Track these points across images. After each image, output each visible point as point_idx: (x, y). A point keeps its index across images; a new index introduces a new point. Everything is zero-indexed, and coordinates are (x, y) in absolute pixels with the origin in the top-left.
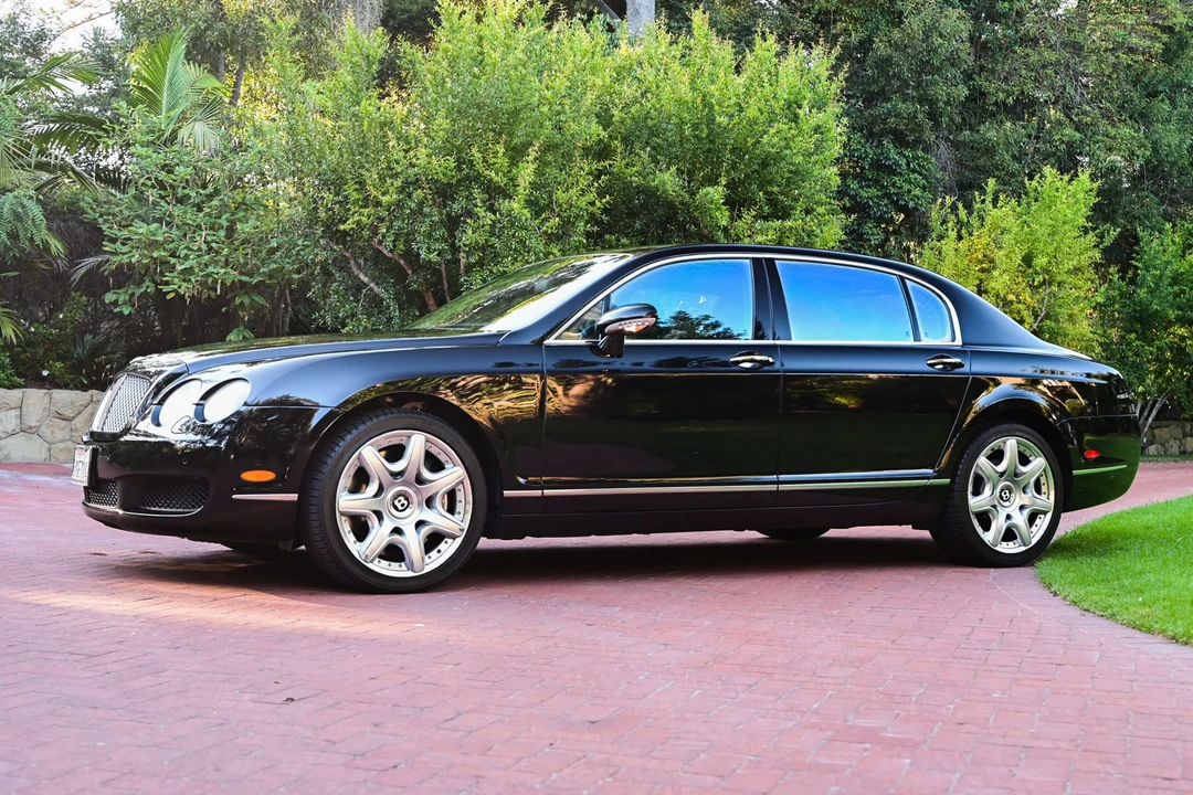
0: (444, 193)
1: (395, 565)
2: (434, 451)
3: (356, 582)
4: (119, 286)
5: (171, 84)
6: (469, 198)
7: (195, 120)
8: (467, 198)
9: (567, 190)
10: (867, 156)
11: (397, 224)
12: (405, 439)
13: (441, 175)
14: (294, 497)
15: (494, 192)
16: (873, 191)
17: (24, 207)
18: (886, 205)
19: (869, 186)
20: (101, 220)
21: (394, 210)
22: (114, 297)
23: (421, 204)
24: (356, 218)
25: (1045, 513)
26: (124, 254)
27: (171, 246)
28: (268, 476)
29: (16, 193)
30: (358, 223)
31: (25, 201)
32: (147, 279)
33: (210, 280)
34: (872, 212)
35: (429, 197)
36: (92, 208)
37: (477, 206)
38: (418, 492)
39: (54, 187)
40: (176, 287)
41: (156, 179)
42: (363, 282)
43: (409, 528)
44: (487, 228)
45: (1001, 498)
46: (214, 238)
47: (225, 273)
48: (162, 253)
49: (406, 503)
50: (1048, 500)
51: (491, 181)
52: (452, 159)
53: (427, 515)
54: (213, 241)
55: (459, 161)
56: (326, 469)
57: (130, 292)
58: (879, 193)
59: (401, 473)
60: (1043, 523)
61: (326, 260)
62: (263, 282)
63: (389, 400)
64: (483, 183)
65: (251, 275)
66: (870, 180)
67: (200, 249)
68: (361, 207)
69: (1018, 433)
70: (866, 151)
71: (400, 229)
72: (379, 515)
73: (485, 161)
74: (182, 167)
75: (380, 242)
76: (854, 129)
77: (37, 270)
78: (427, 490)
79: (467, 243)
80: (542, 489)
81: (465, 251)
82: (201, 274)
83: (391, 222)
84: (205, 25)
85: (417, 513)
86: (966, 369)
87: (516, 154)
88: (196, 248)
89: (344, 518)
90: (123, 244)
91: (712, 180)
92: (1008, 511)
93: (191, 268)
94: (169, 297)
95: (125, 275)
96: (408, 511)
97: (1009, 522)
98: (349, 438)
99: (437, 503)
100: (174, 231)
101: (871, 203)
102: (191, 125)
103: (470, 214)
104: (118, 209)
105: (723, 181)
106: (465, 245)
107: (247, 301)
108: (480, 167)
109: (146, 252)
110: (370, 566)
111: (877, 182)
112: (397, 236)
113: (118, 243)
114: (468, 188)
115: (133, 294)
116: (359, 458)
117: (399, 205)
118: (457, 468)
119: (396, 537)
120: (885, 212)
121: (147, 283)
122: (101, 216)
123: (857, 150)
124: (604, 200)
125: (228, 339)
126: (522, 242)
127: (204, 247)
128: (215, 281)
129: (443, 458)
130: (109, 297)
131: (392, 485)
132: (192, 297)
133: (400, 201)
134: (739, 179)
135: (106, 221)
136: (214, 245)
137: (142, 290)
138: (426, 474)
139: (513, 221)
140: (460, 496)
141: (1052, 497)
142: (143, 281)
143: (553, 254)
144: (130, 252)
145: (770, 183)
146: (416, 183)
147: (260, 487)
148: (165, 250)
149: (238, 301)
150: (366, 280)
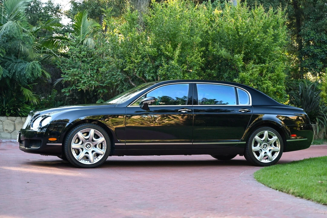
0: (153, 59)
1: (86, 161)
2: (97, 133)
3: (76, 165)
4: (66, 87)
5: (83, 26)
6: (161, 60)
7: (89, 37)
8: (160, 60)
9: (191, 57)
10: (316, 38)
11: (140, 69)
12: (89, 130)
13: (153, 54)
14: (61, 144)
15: (169, 58)
16: (319, 50)
17: (35, 66)
18: (323, 54)
19: (318, 48)
20: (61, 68)
21: (139, 64)
22: (64, 91)
23: (147, 62)
24: (129, 67)
25: (277, 152)
26: (67, 78)
27: (80, 75)
28: (55, 139)
29: (33, 62)
30: (129, 68)
31: (35, 64)
32: (74, 85)
33: (91, 85)
34: (319, 57)
35: (149, 60)
36: (59, 64)
37: (163, 63)
38: (92, 143)
39: (50, 58)
40: (81, 87)
41: (76, 56)
42: (133, 85)
43: (90, 152)
44: (166, 69)
45: (264, 147)
46: (92, 73)
47: (95, 83)
48: (77, 78)
49: (90, 146)
50: (278, 148)
51: (167, 55)
52: (155, 49)
53: (94, 149)
54: (92, 74)
55: (158, 49)
56: (69, 138)
57: (69, 89)
58: (321, 51)
59: (88, 139)
60: (277, 155)
61: (121, 79)
62: (106, 85)
63: (87, 121)
64: (165, 56)
65: (103, 83)
66: (318, 46)
67: (88, 76)
68: (130, 63)
69: (268, 130)
70: (315, 37)
71: (141, 70)
72: (82, 149)
73: (166, 49)
74: (84, 52)
75: (135, 74)
76: (312, 29)
77: (44, 82)
78: (95, 143)
79: (160, 74)
80: (125, 143)
81: (159, 76)
82: (88, 83)
83: (138, 68)
84: (95, 7)
85: (92, 149)
86: (251, 112)
87: (175, 47)
88: (87, 76)
89: (73, 150)
90: (67, 75)
91: (239, 52)
92: (265, 151)
93: (85, 82)
94: (79, 90)
95: (67, 84)
96: (90, 148)
97: (266, 154)
98: (74, 130)
99: (97, 146)
100: (81, 71)
101: (318, 54)
102: (87, 39)
103: (161, 65)
104: (66, 64)
105: (243, 52)
106: (159, 74)
107: (102, 91)
108: (164, 51)
109: (73, 77)
110: (80, 161)
111: (320, 47)
112: (140, 72)
113: (66, 75)
114: (161, 57)
115: (69, 90)
116: (77, 135)
117: (141, 63)
118: (102, 138)
119: (87, 155)
120: (323, 57)
121: (74, 86)
122: (62, 67)
123: (312, 37)
124: (202, 60)
125: (96, 103)
126: (176, 73)
127: (89, 75)
128: (92, 85)
129: (99, 135)
130: (63, 91)
131: (86, 142)
132: (86, 90)
133: (141, 61)
134: (248, 51)
135: (63, 68)
136: (92, 75)
137: (72, 88)
138: (94, 139)
139: (173, 67)
140: (103, 145)
141: (280, 147)
142: (72, 86)
143: (186, 76)
144: (69, 77)
145: (258, 52)
146: (145, 56)
147: (53, 142)
148: (78, 76)
149: (99, 91)
150: (134, 85)
